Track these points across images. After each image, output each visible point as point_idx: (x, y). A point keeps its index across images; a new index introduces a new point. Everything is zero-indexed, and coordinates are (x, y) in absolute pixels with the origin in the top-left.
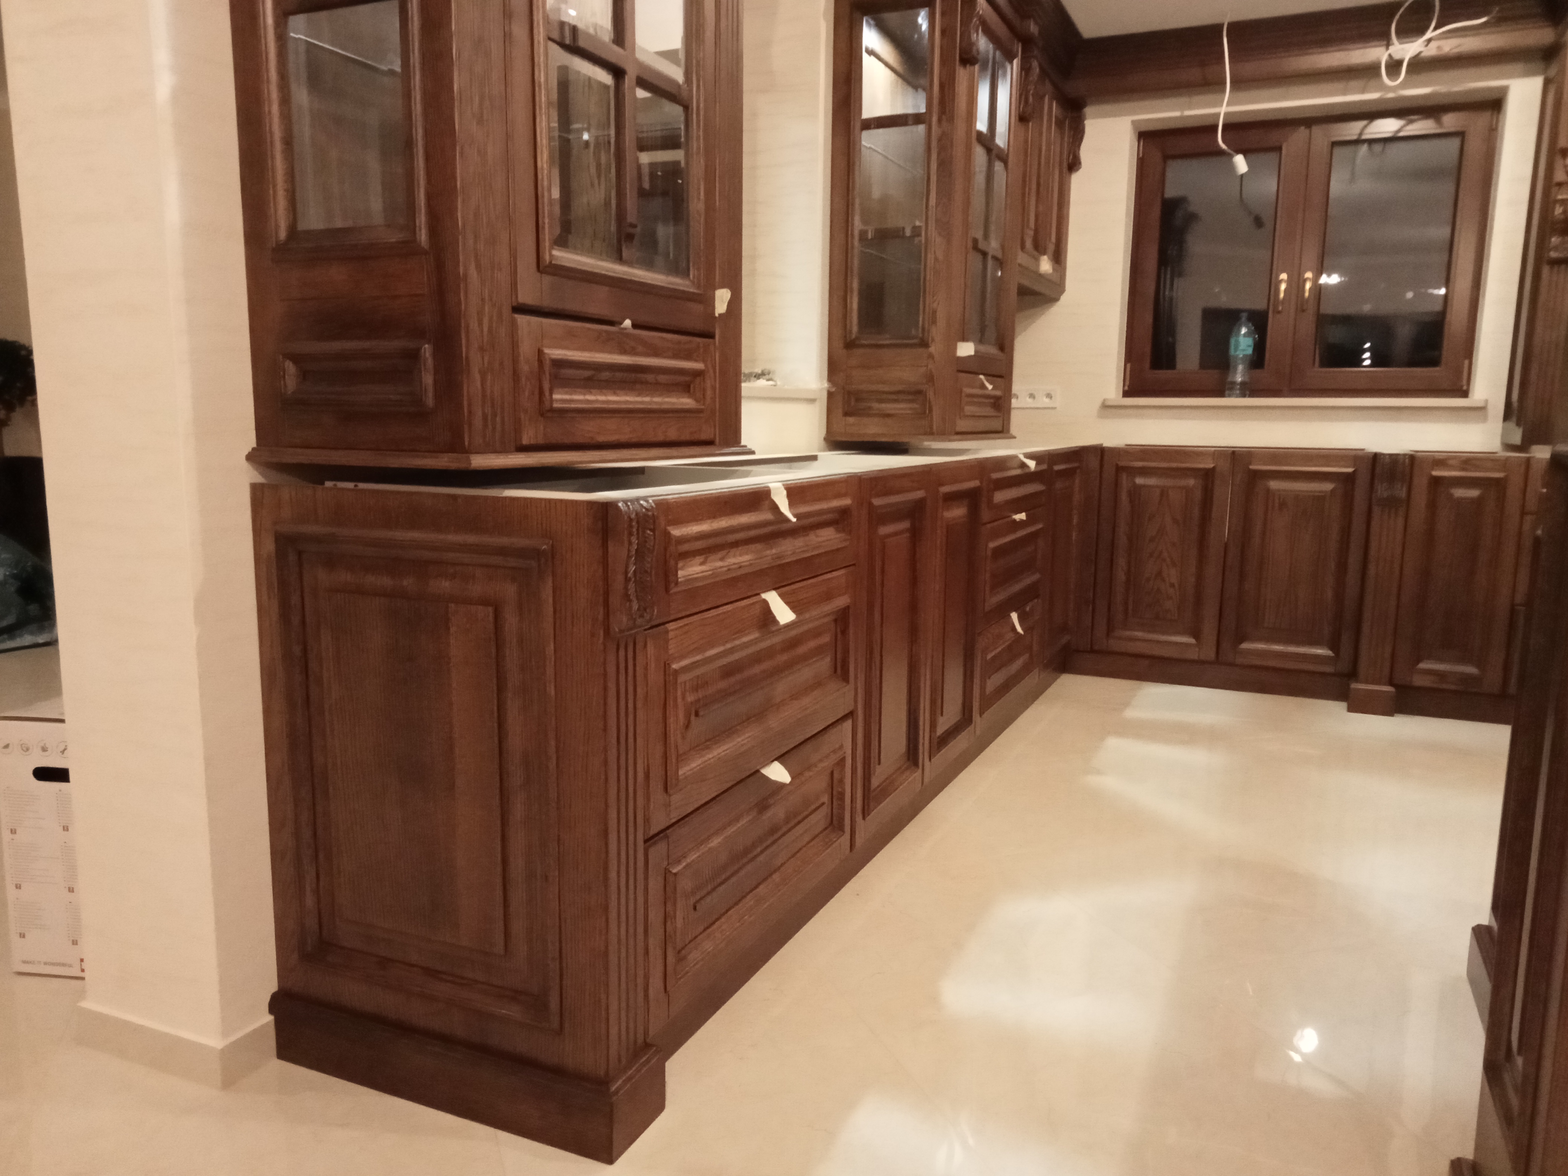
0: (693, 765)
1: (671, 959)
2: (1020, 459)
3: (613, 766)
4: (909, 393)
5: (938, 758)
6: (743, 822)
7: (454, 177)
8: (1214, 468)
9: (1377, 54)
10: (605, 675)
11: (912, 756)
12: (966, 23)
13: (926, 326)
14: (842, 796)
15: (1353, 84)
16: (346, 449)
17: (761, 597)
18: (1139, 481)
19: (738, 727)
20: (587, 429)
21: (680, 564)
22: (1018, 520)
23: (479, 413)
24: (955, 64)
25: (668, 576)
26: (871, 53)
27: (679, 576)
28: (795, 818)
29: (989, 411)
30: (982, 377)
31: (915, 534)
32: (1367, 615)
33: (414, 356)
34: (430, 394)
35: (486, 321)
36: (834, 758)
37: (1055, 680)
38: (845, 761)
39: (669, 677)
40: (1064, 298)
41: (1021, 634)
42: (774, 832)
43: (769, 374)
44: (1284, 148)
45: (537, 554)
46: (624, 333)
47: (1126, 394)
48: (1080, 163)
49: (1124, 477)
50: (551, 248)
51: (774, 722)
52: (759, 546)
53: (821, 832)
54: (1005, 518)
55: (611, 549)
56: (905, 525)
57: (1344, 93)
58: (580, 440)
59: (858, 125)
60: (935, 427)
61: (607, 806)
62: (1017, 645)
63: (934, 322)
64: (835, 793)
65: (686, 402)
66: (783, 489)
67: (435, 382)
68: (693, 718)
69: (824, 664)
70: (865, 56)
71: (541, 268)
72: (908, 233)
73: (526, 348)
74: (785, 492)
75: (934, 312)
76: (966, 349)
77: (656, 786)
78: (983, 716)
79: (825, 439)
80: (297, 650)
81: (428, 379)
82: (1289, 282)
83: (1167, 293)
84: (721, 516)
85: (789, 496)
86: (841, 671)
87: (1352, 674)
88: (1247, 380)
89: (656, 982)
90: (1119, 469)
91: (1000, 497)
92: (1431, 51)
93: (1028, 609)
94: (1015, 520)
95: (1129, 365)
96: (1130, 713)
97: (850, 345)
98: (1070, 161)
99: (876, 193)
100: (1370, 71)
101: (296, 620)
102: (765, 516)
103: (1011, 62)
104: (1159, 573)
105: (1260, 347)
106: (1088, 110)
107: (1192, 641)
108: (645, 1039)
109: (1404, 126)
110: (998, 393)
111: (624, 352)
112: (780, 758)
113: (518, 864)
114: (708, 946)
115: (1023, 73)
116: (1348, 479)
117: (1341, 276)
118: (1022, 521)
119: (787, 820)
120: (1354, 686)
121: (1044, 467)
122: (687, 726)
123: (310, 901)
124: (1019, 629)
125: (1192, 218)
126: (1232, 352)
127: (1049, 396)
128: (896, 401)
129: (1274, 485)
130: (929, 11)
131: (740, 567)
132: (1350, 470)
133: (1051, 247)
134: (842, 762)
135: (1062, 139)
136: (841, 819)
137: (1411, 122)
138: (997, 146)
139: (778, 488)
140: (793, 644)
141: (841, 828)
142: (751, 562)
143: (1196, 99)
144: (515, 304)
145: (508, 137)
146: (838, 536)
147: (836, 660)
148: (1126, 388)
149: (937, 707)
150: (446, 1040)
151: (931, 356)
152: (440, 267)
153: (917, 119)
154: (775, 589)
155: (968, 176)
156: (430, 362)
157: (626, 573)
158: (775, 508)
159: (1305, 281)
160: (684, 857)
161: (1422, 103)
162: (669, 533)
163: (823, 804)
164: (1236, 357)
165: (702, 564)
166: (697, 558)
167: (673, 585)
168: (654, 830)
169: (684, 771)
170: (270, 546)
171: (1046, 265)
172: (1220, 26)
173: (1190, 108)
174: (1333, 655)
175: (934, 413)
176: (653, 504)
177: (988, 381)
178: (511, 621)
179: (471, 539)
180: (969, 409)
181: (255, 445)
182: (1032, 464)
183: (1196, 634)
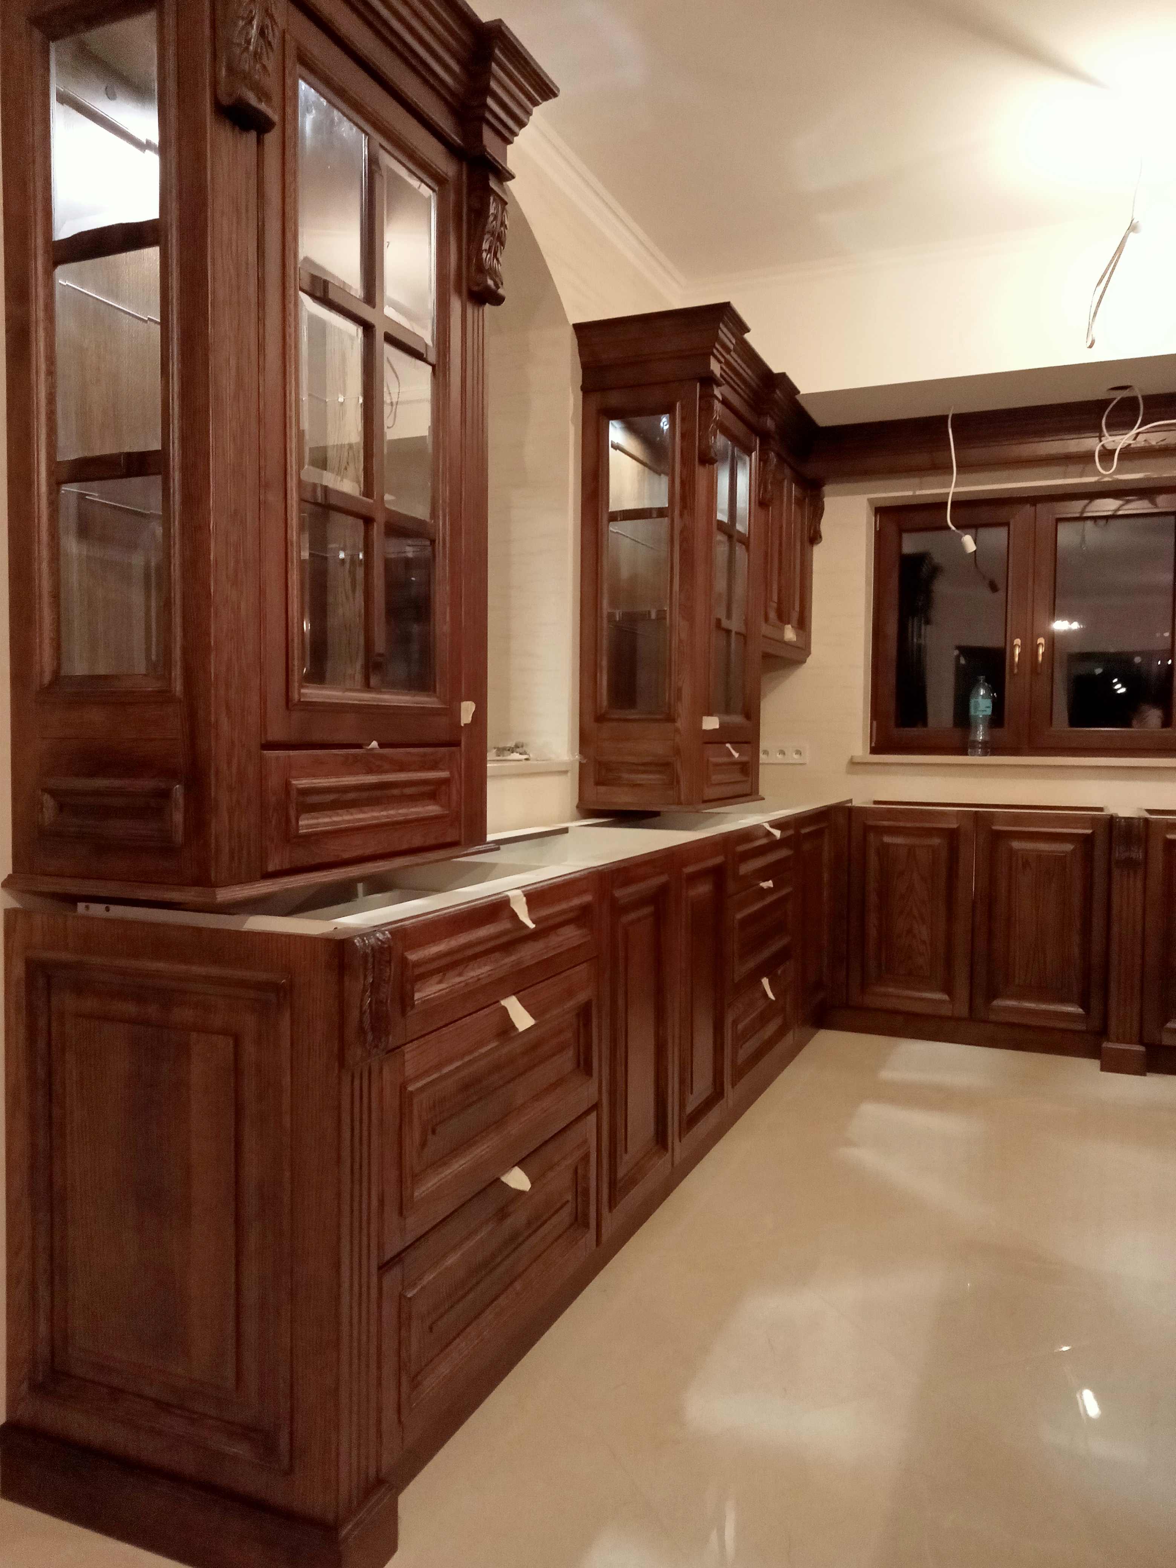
0: (430, 1185)
1: (405, 1388)
2: (766, 829)
3: (346, 1196)
4: (657, 765)
5: (689, 1138)
6: (482, 1234)
7: (208, 634)
8: (958, 828)
9: (1091, 444)
10: (339, 1107)
11: (661, 1139)
12: (704, 428)
13: (672, 702)
14: (586, 1192)
15: (1072, 468)
16: (97, 879)
17: (501, 1004)
18: (887, 839)
19: (477, 1138)
20: (334, 849)
21: (417, 987)
22: (765, 888)
23: (226, 850)
24: (694, 466)
25: (405, 1000)
26: (617, 447)
27: (415, 998)
28: (536, 1223)
29: (738, 777)
30: (728, 745)
31: (660, 919)
32: (1114, 975)
33: (165, 795)
34: (181, 831)
35: (235, 762)
36: (579, 1153)
37: (813, 1036)
38: (589, 1157)
39: (405, 1098)
40: (809, 660)
41: (772, 1000)
42: (515, 1240)
43: (522, 746)
44: (1011, 523)
45: (276, 988)
46: (371, 753)
47: (874, 751)
48: (821, 537)
49: (871, 836)
50: (301, 686)
51: (514, 1128)
52: (497, 955)
53: (565, 1232)
54: (753, 886)
55: (347, 984)
56: (648, 910)
57: (1065, 477)
58: (326, 859)
59: (605, 518)
60: (683, 798)
61: (339, 1239)
62: (770, 1010)
63: (679, 698)
64: (579, 1189)
65: (432, 809)
66: (523, 895)
67: (185, 820)
68: (430, 1137)
69: (566, 1060)
70: (611, 450)
71: (290, 707)
72: (653, 616)
73: (274, 781)
74: (524, 899)
75: (680, 690)
76: (711, 723)
77: (391, 1210)
78: (736, 1087)
79: (577, 807)
80: (41, 1072)
81: (178, 817)
82: (1023, 647)
83: (915, 640)
84: (458, 933)
85: (529, 903)
86: (584, 1066)
87: (1103, 1033)
88: (987, 738)
89: (389, 1414)
90: (867, 829)
91: (746, 868)
92: (1141, 442)
93: (779, 972)
94: (762, 888)
95: (875, 723)
96: (887, 1074)
97: (600, 718)
98: (811, 535)
99: (625, 573)
100: (1086, 458)
101: (42, 1043)
102: (504, 925)
103: (750, 456)
104: (910, 931)
105: (998, 706)
106: (827, 489)
107: (945, 997)
108: (377, 1474)
109: (1123, 505)
110: (745, 759)
111: (370, 771)
112: (521, 1164)
113: (251, 1296)
114: (444, 1369)
115: (761, 463)
116: (1087, 840)
117: (1080, 623)
118: (769, 888)
119: (529, 1224)
120: (1106, 1045)
121: (790, 832)
122: (424, 1144)
123: (43, 1328)
124: (771, 995)
125: (936, 570)
126: (972, 712)
127: (798, 752)
128: (644, 772)
129: (1016, 845)
130: (670, 417)
131: (479, 980)
132: (1089, 831)
133: (795, 615)
134: (586, 1157)
135: (803, 516)
136: (586, 1215)
137: (1128, 502)
138: (739, 532)
139: (515, 897)
140: (534, 1047)
141: (587, 1225)
142: (489, 973)
143: (926, 480)
144: (263, 742)
145: (261, 592)
146: (578, 933)
147: (579, 1055)
148: (873, 745)
149: (686, 1082)
150: (174, 1477)
151: (677, 731)
152: (192, 716)
153: (661, 513)
154: (514, 994)
155: (709, 560)
156: (181, 801)
157: (361, 1007)
158: (514, 916)
159: (1038, 646)
160: (420, 1278)
161: (1135, 486)
162: (406, 958)
163: (568, 1202)
164: (977, 717)
165: (440, 982)
166: (434, 977)
167: (409, 1009)
168: (388, 1256)
169: (420, 1191)
170: (19, 970)
171: (790, 634)
172: (947, 416)
173: (921, 489)
174: (1084, 1013)
175: (682, 783)
176: (389, 936)
177: (734, 749)
178: (250, 1050)
179: (214, 971)
180: (716, 778)
181: (11, 872)
182: (777, 833)
183: (948, 989)
